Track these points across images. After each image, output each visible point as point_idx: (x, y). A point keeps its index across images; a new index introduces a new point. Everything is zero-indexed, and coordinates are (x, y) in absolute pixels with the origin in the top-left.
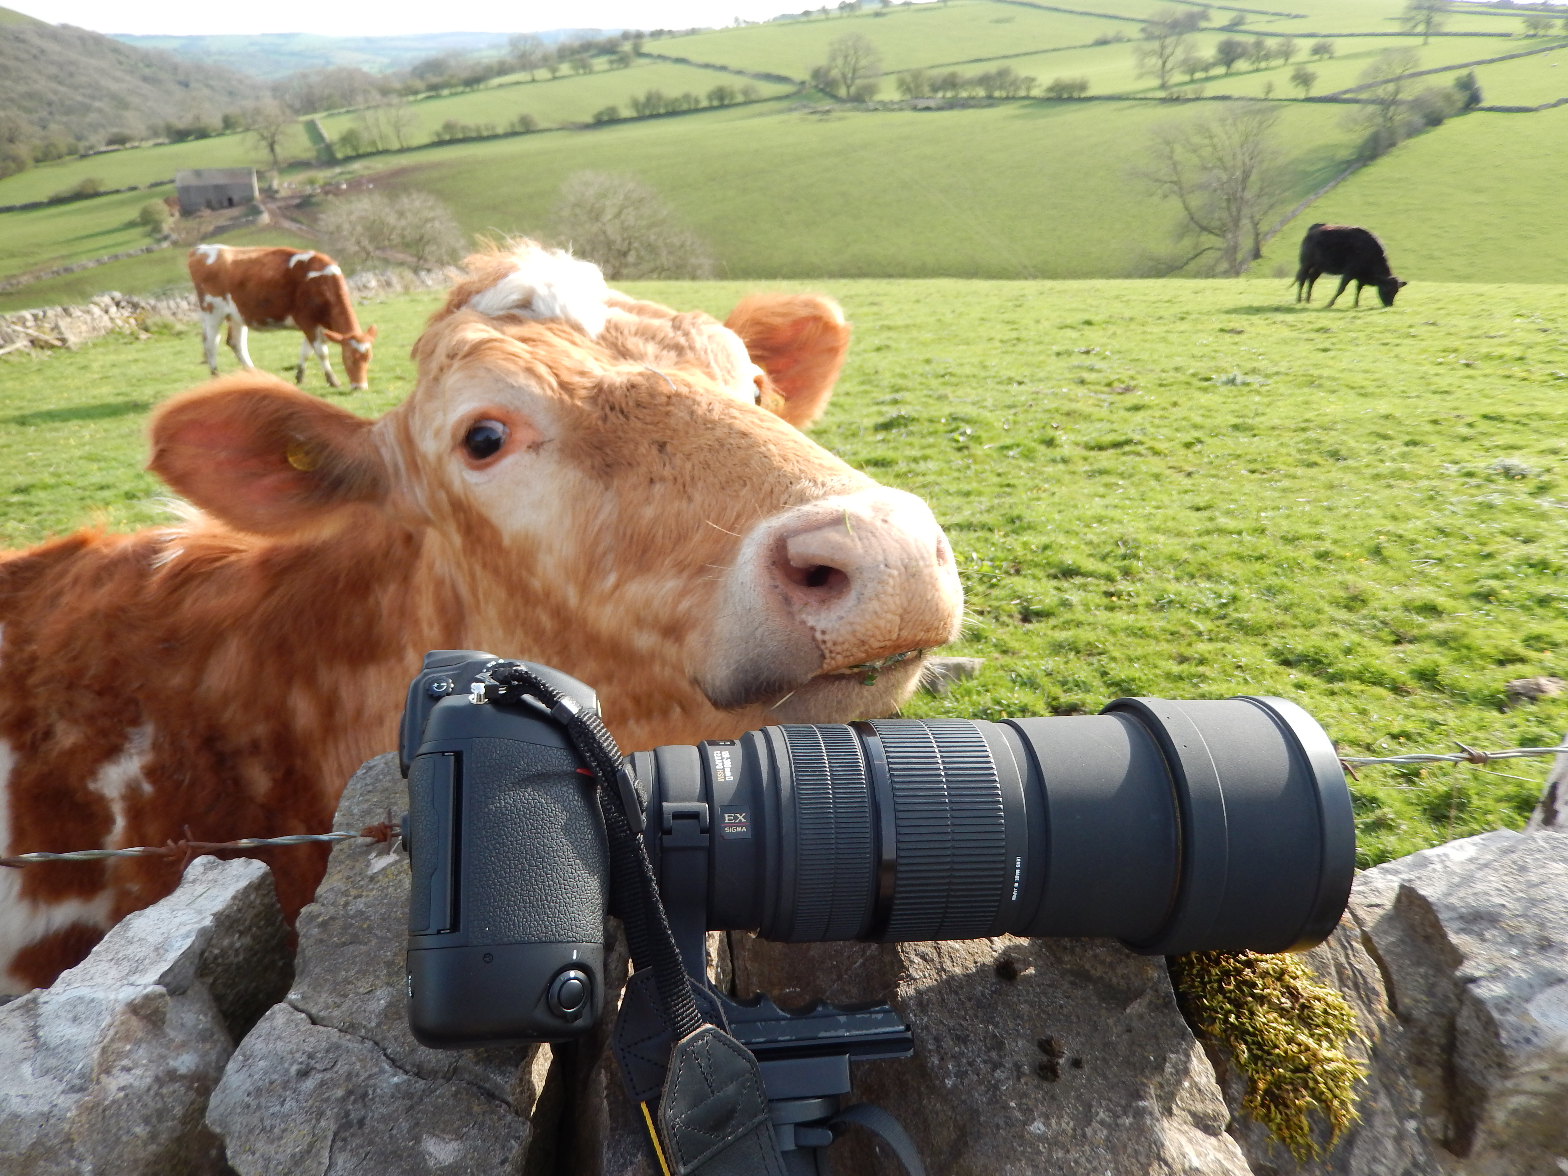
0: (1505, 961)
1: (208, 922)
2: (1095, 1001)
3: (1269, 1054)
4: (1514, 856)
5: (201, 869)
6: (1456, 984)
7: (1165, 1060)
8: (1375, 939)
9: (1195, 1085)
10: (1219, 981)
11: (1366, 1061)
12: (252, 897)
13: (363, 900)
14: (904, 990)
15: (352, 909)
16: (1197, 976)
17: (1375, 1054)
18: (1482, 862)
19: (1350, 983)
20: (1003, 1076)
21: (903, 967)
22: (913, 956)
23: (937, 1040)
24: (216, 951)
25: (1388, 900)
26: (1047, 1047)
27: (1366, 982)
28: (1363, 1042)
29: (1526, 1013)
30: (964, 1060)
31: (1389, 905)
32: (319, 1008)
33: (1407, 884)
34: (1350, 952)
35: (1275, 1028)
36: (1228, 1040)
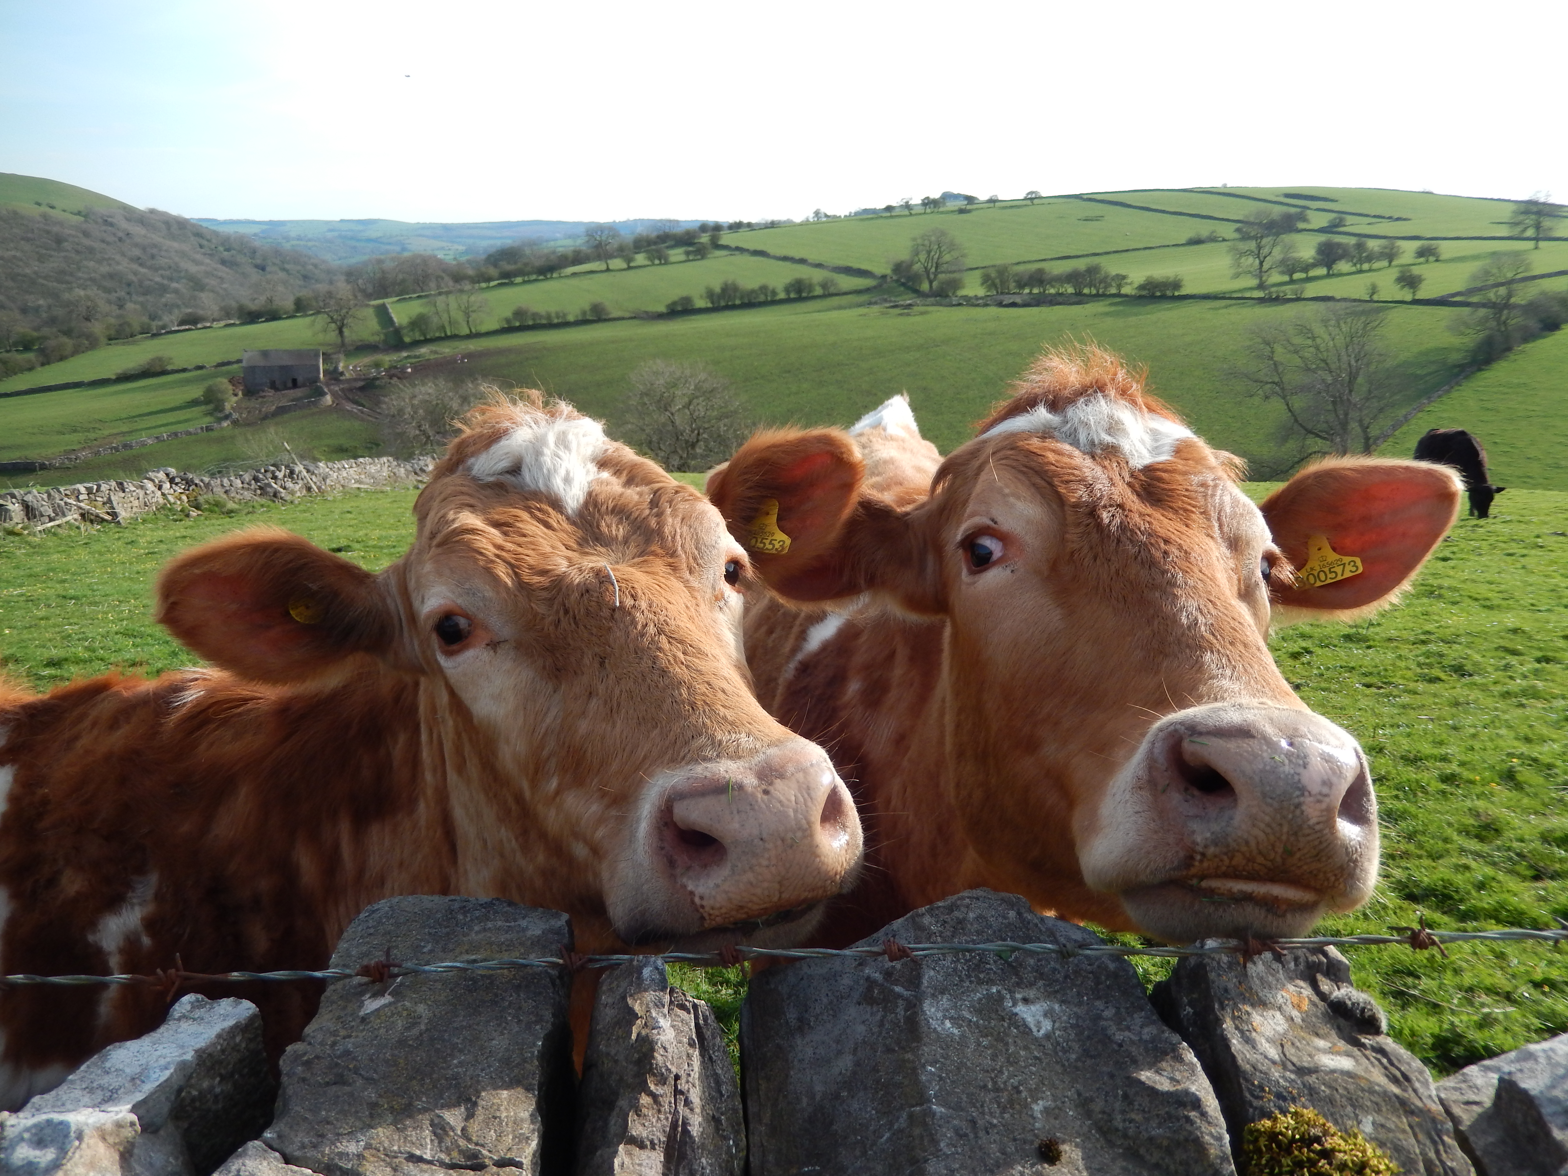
1: (189, 1056)
5: (189, 1007)
8: (1472, 1139)
12: (238, 1039)
14: (934, 1167)
15: (339, 1049)
21: (934, 1140)
24: (195, 1093)
25: (1487, 1097)
31: (1488, 1102)
32: (295, 1147)
33: (1506, 1077)
34: (1441, 1148)
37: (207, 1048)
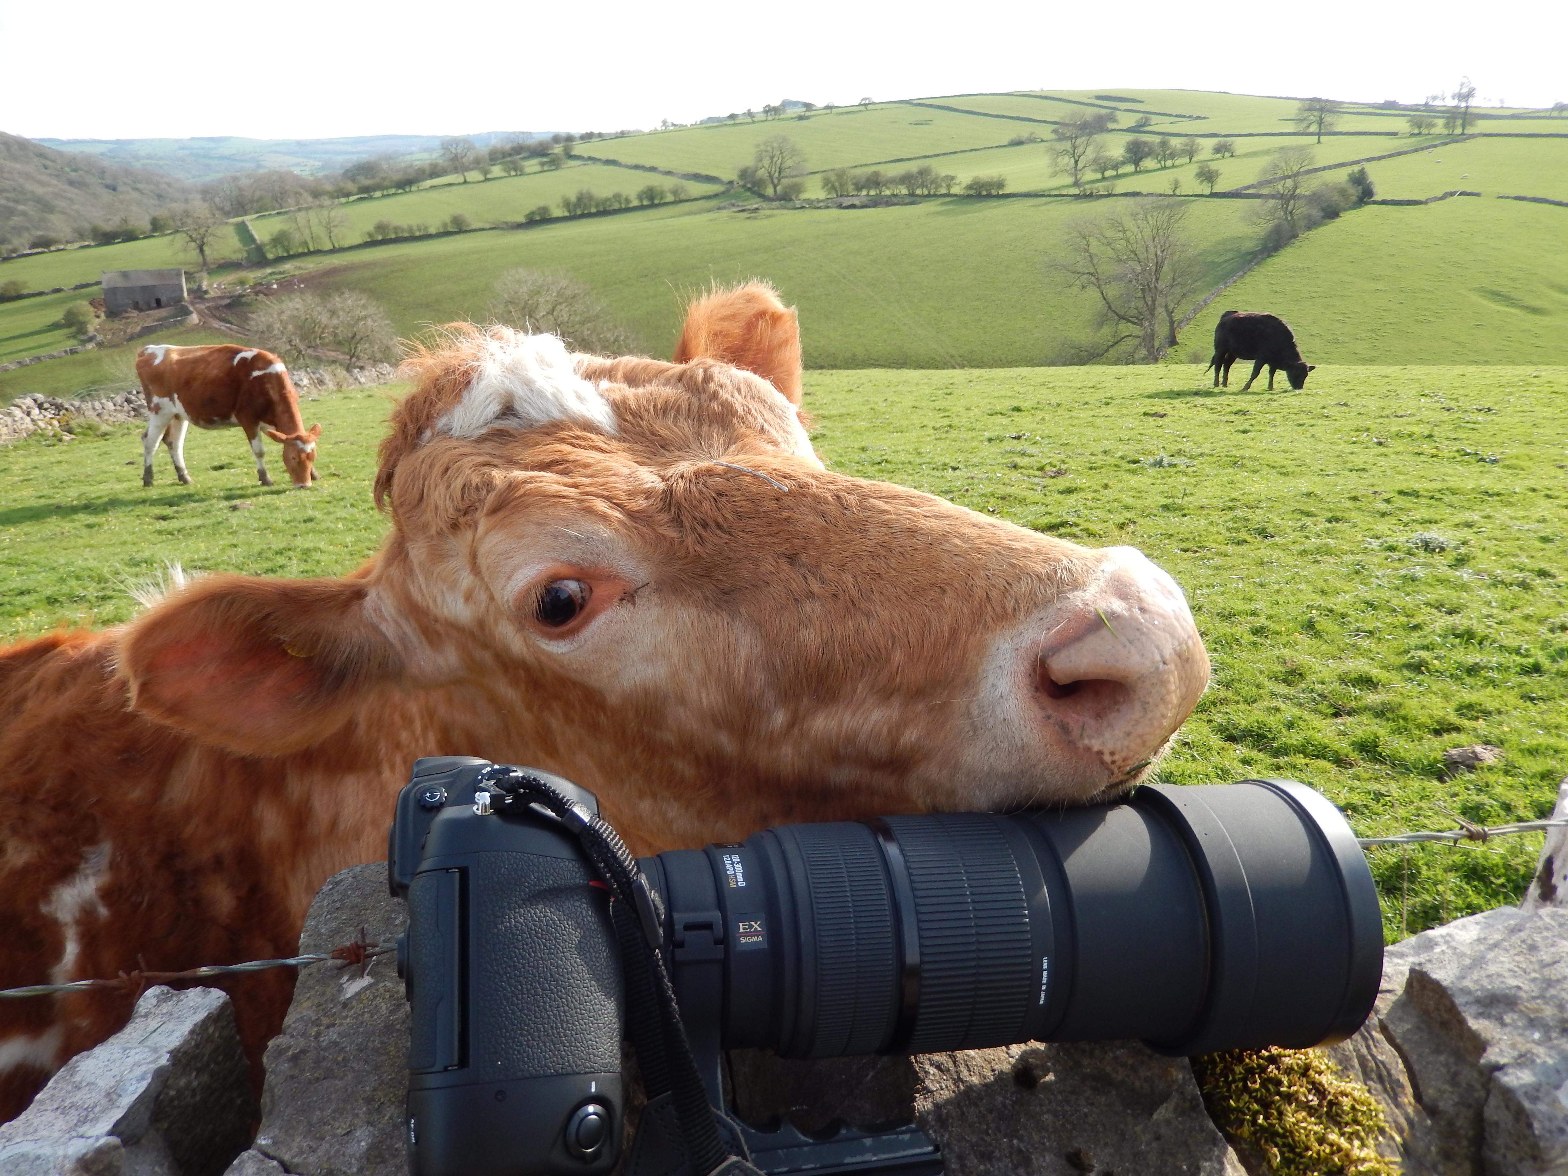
0: (1529, 1046)
1: (164, 1060)
2: (1119, 1107)
3: (1301, 1156)
4: (1523, 935)
5: (154, 1001)
6: (1481, 1073)
7: (1198, 1169)
8: (1391, 1027)
10: (1244, 1080)
11: (1398, 1159)
12: (211, 1030)
13: (337, 1029)
14: (922, 1104)
15: (324, 1040)
16: (1221, 1075)
17: (1406, 1151)
18: (1491, 942)
19: (1374, 1076)
21: (918, 1078)
22: (927, 1067)
23: (961, 1158)
24: (172, 1093)
25: (1401, 986)
26: (1075, 1160)
27: (1390, 1075)
28: (1393, 1139)
29: (1555, 1101)
31: (1400, 991)
32: (292, 1153)
33: (1417, 968)
34: (1371, 1043)
35: (1305, 1128)
36: (1258, 1141)
37: (182, 1046)
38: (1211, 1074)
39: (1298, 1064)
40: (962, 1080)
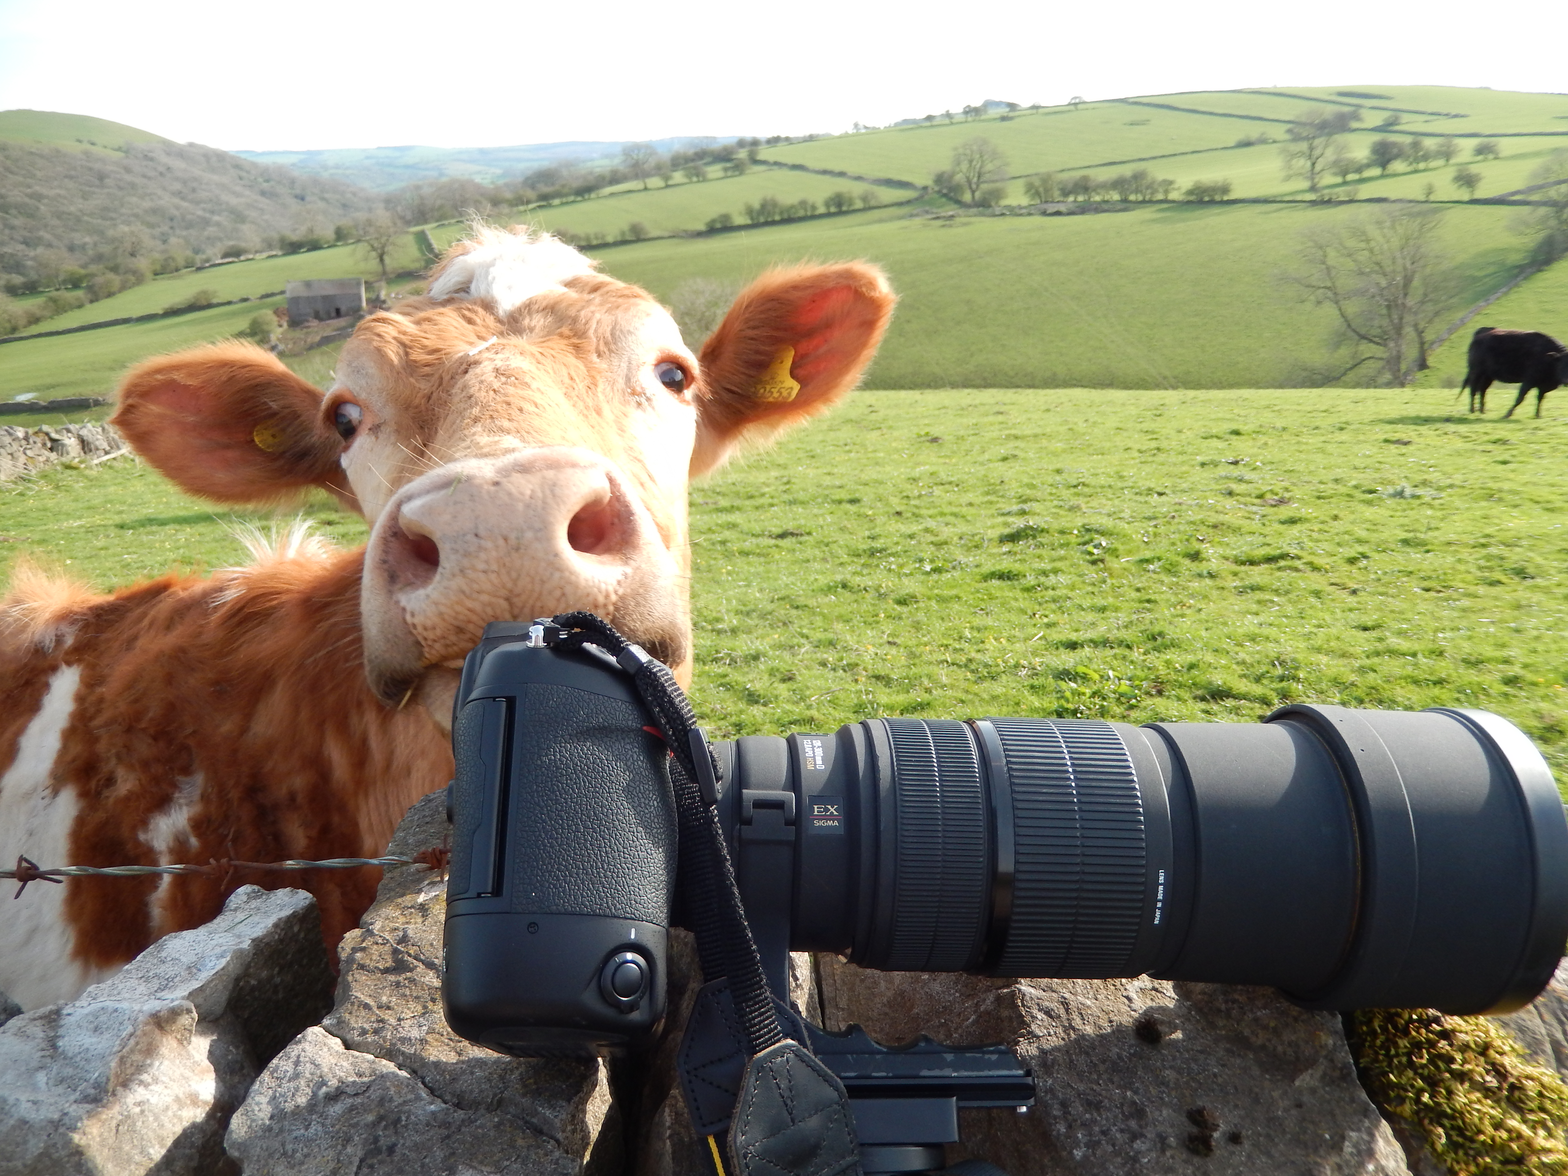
1: (246, 945)
2: (1256, 1071)
3: (1472, 1140)
5: (245, 898)
7: (1343, 1138)
9: (1380, 1169)
10: (1409, 1055)
12: (295, 929)
14: (1026, 1048)
16: (1381, 1048)
20: (1144, 1148)
21: (1024, 1022)
22: (1035, 1012)
23: (1064, 1105)
24: (253, 982)
26: (1197, 1117)
30: (1097, 1129)
32: (356, 1033)
35: (1478, 1111)
36: (1420, 1122)
37: (265, 936)
38: (1370, 1047)
39: (1475, 1042)
40: (1074, 1029)
